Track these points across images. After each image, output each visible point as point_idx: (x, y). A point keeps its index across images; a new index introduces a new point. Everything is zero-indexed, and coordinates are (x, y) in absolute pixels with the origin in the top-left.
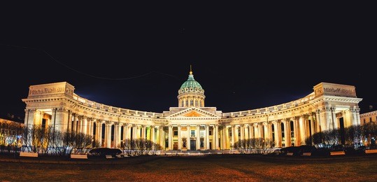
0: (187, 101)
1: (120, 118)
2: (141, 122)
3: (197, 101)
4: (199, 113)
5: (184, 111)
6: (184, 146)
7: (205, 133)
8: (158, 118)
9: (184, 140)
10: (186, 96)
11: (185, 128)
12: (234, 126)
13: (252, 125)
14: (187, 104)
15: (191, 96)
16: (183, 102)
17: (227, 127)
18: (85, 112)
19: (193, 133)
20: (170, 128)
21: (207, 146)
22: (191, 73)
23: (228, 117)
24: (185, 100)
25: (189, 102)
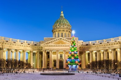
0: (59, 34)
1: (4, 44)
3: (65, 34)
4: (64, 41)
5: (54, 40)
6: (55, 65)
9: (55, 61)
10: (58, 30)
11: (55, 53)
12: (92, 52)
13: (107, 50)
14: (59, 36)
15: (62, 30)
16: (55, 34)
17: (87, 52)
19: (61, 56)
20: (44, 53)
22: (62, 12)
23: (87, 45)
24: (57, 33)
25: (60, 34)
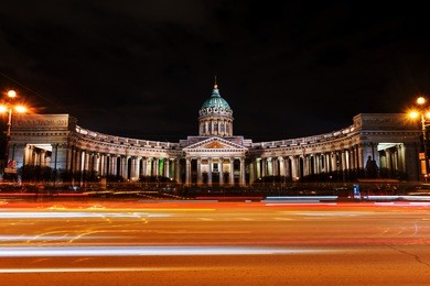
1: (128, 150)
2: (153, 154)
3: (222, 126)
4: (222, 143)
5: (204, 141)
6: (205, 182)
7: (230, 167)
8: (174, 148)
9: (205, 175)
10: (209, 118)
11: (205, 161)
12: (266, 159)
14: (210, 129)
15: (215, 118)
16: (205, 126)
17: (258, 159)
18: (88, 146)
19: (216, 166)
20: (187, 161)
21: (232, 182)
22: (216, 86)
23: (258, 148)
24: (207, 124)
25: (213, 126)
